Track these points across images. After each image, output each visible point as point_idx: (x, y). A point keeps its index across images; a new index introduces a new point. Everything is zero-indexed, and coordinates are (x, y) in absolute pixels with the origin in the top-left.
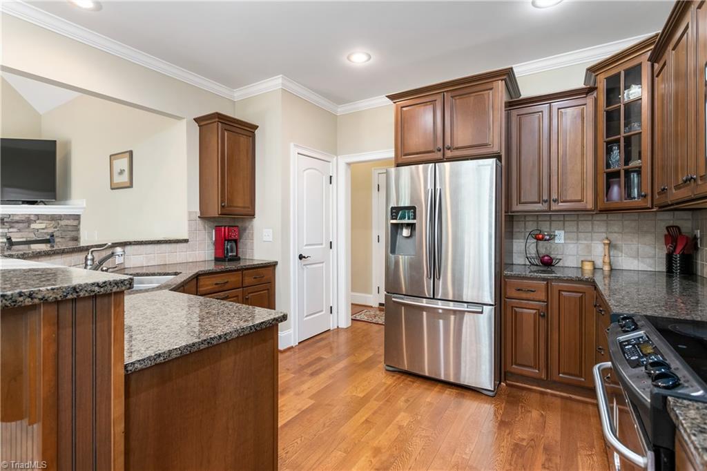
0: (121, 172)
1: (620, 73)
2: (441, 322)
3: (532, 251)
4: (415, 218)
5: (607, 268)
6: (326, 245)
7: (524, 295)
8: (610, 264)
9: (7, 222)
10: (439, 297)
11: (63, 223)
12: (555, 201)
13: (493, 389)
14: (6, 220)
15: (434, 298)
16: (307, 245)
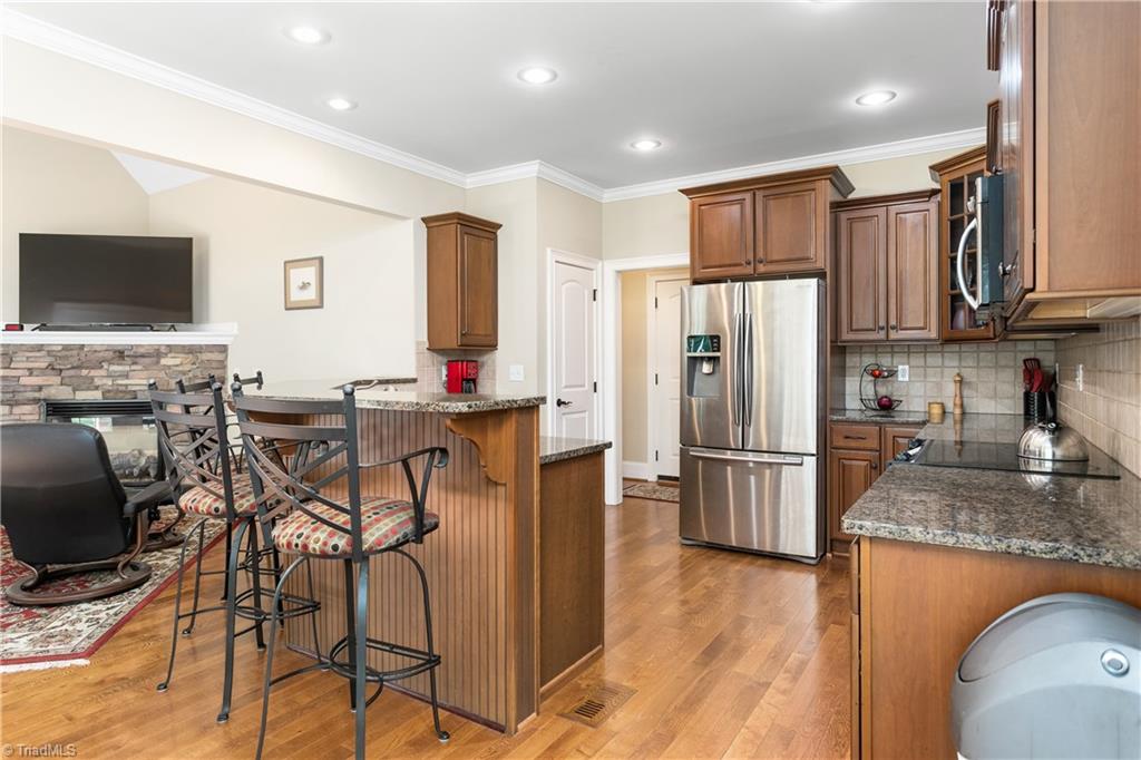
0: (304, 286)
1: (963, 177)
2: (752, 478)
3: (869, 391)
4: (719, 351)
5: (958, 411)
6: (589, 387)
7: (853, 444)
8: (962, 406)
9: (128, 356)
10: (749, 448)
11: (206, 356)
12: (893, 328)
13: (814, 556)
14: (126, 353)
15: (743, 450)
16: (566, 387)
